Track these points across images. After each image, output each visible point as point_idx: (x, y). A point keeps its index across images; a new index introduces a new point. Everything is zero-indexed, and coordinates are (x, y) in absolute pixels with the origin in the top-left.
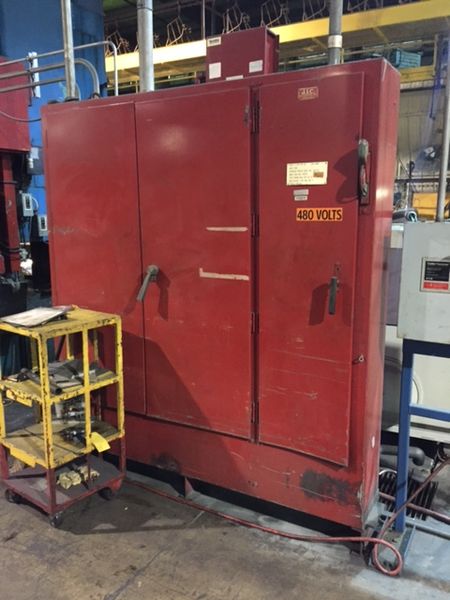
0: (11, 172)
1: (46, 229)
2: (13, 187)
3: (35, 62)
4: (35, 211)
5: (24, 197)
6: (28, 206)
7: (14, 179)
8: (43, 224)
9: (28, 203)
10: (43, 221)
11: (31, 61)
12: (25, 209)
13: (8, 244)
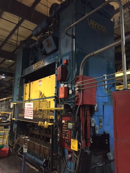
0: (89, 112)
3: (106, 77)
6: (93, 123)
8: (97, 129)
9: (93, 122)
11: (104, 77)
12: (92, 124)
13: (87, 137)
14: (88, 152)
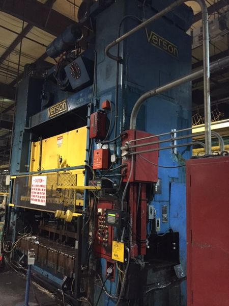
0: (145, 193)
1: (159, 227)
2: (146, 202)
3: (175, 134)
4: (154, 216)
5: (150, 207)
6: (151, 213)
7: (147, 198)
8: (158, 224)
9: (151, 211)
10: (158, 222)
11: (173, 134)
12: (150, 215)
13: (140, 238)
14: (141, 263)
